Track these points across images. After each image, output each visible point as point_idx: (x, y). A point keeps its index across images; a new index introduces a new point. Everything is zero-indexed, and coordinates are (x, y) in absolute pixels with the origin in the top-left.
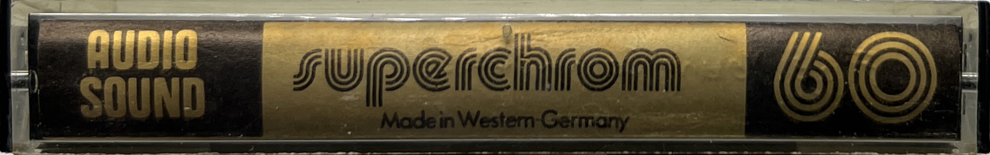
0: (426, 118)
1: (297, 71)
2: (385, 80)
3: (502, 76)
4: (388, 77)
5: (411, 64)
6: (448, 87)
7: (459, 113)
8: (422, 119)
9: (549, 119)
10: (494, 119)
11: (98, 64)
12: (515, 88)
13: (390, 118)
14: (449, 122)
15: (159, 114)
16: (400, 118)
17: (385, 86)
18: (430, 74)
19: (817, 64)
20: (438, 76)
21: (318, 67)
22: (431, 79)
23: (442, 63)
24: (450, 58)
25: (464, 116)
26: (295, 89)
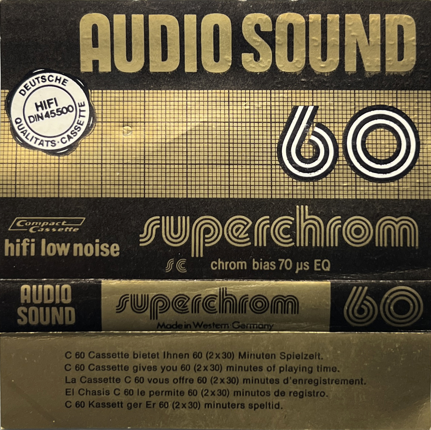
0: (178, 324)
1: (118, 304)
2: (158, 308)
3: (214, 307)
4: (160, 307)
5: (171, 301)
6: (188, 312)
7: (193, 323)
8: (176, 325)
9: (236, 325)
10: (210, 325)
11: (26, 301)
12: (220, 312)
13: (161, 324)
14: (189, 326)
15: (54, 323)
16: (166, 324)
17: (158, 311)
18: (180, 306)
19: (365, 302)
20: (184, 307)
21: (127, 303)
22: (180, 308)
23: (186, 301)
24: (189, 299)
25: (196, 324)
26: (117, 312)
